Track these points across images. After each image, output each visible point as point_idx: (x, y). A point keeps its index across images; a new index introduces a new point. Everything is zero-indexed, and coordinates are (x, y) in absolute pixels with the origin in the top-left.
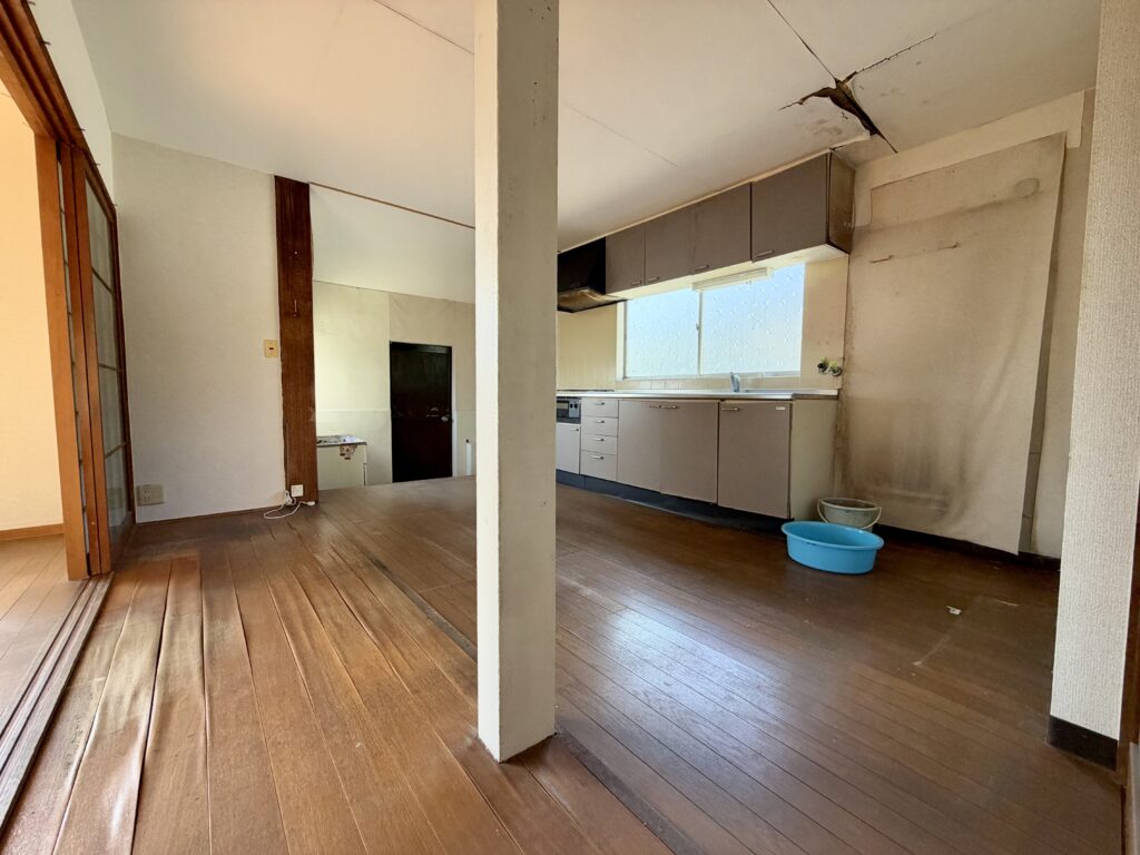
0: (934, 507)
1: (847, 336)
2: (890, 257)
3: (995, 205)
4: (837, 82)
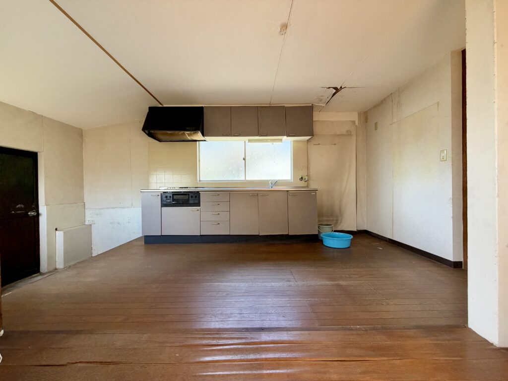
0: (334, 222)
1: (308, 168)
2: (319, 144)
3: (342, 135)
4: (341, 87)
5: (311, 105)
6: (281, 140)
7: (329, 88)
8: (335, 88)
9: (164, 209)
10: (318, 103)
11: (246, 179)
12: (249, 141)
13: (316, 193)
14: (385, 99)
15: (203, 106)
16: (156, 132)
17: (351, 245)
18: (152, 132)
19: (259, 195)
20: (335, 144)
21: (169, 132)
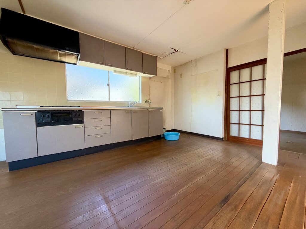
2: (155, 81)
3: (165, 78)
4: (178, 50)
5: (155, 56)
6: (136, 75)
7: (173, 49)
8: (175, 50)
9: (40, 129)
10: (160, 56)
11: (110, 100)
12: (115, 71)
13: (162, 110)
14: (187, 63)
15: (79, 31)
16: (15, 41)
17: (179, 138)
18: (10, 40)
19: (132, 112)
20: (162, 82)
21: (35, 46)
